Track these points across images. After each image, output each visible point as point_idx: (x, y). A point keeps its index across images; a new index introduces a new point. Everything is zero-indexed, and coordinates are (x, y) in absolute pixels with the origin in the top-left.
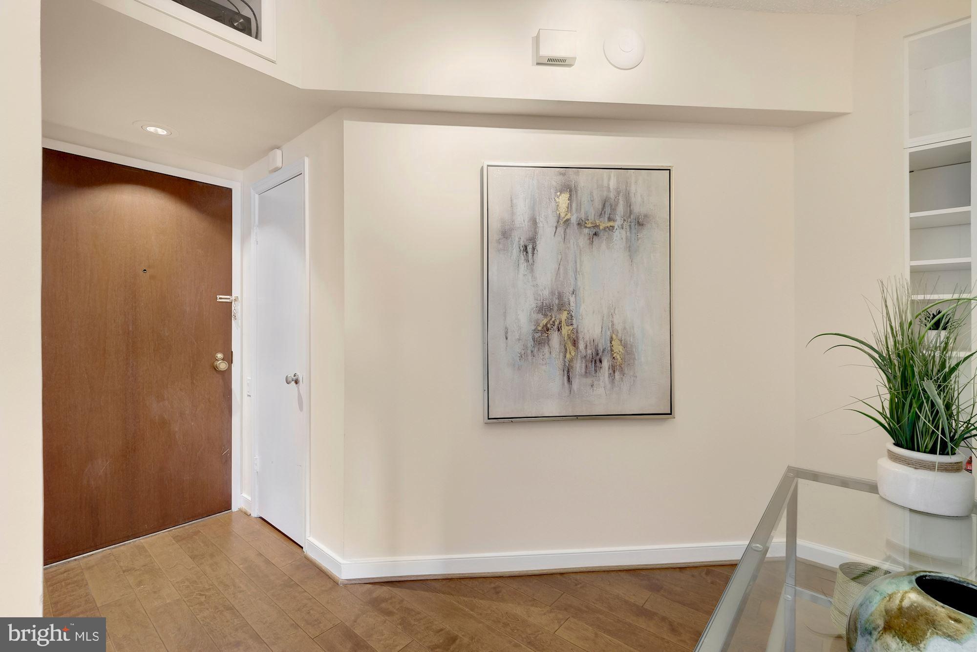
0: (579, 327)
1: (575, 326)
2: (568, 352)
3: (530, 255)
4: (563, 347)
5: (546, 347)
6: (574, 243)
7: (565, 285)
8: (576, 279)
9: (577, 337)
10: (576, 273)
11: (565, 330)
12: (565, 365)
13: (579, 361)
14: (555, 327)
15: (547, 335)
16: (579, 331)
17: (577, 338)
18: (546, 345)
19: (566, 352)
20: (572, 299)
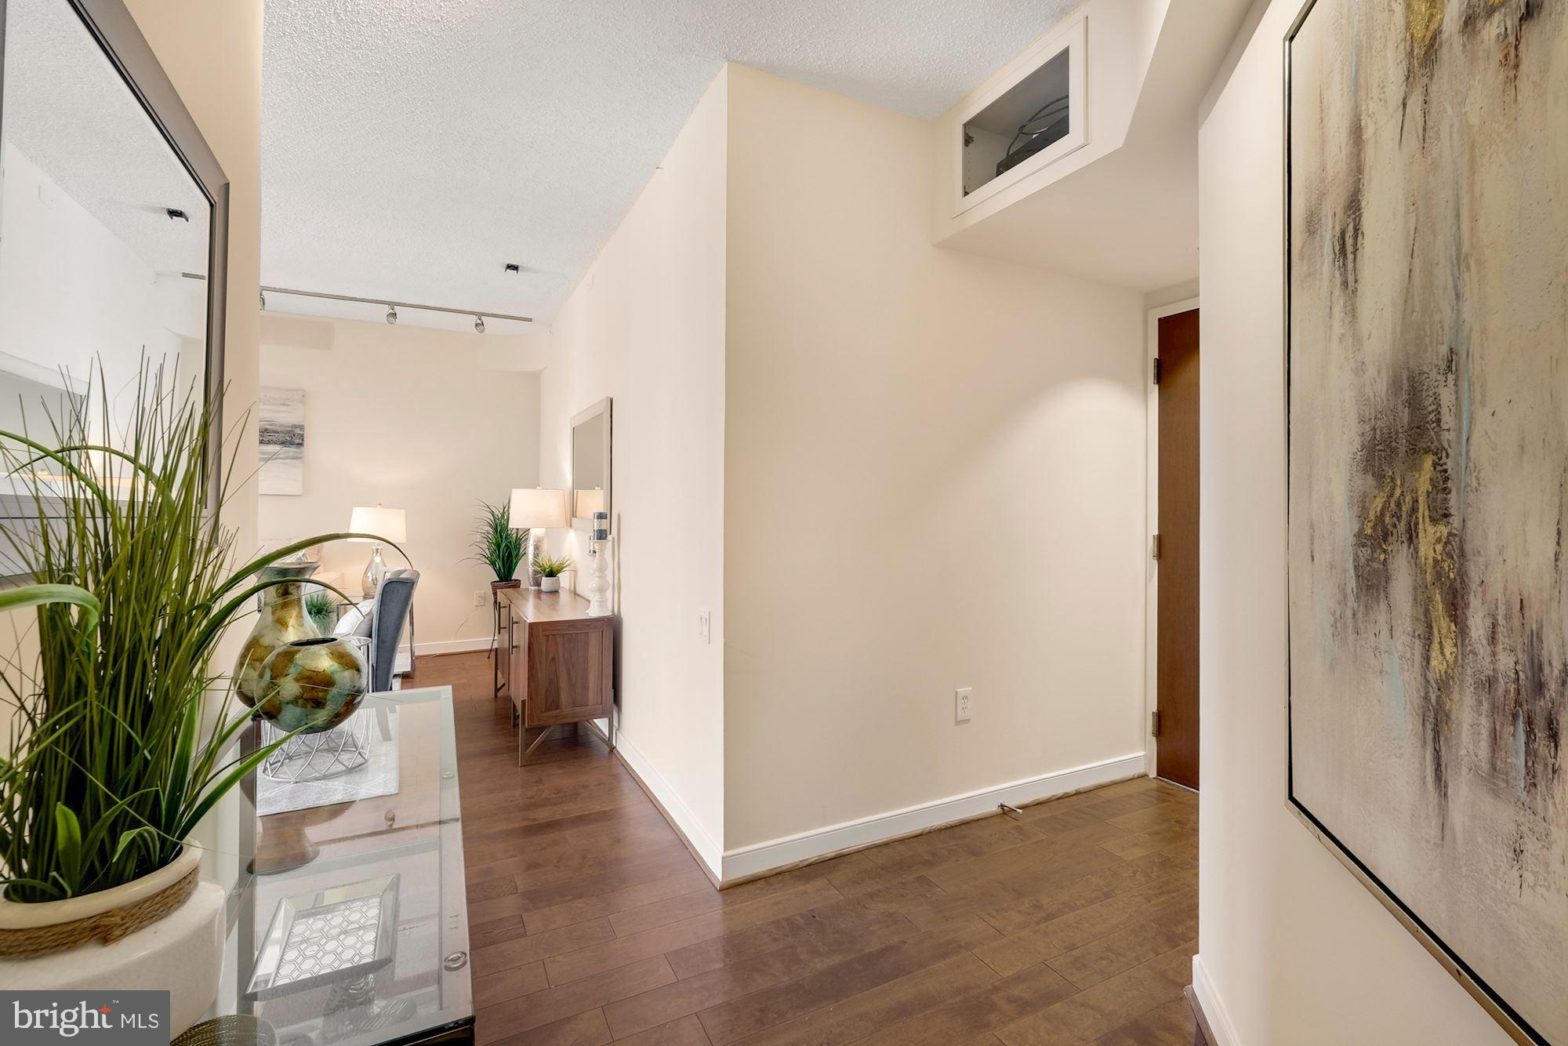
0: (1469, 524)
1: (1456, 521)
2: (1436, 646)
3: (1350, 257)
4: (1421, 611)
5: (1382, 604)
6: (1452, 126)
7: (1427, 340)
8: (1458, 296)
9: (1462, 574)
10: (1459, 264)
11: (1429, 535)
12: (1426, 698)
13: (1469, 700)
14: (1402, 527)
15: (1382, 557)
16: (1468, 548)
17: (1463, 581)
18: (1382, 594)
19: (1428, 641)
20: (1447, 396)
